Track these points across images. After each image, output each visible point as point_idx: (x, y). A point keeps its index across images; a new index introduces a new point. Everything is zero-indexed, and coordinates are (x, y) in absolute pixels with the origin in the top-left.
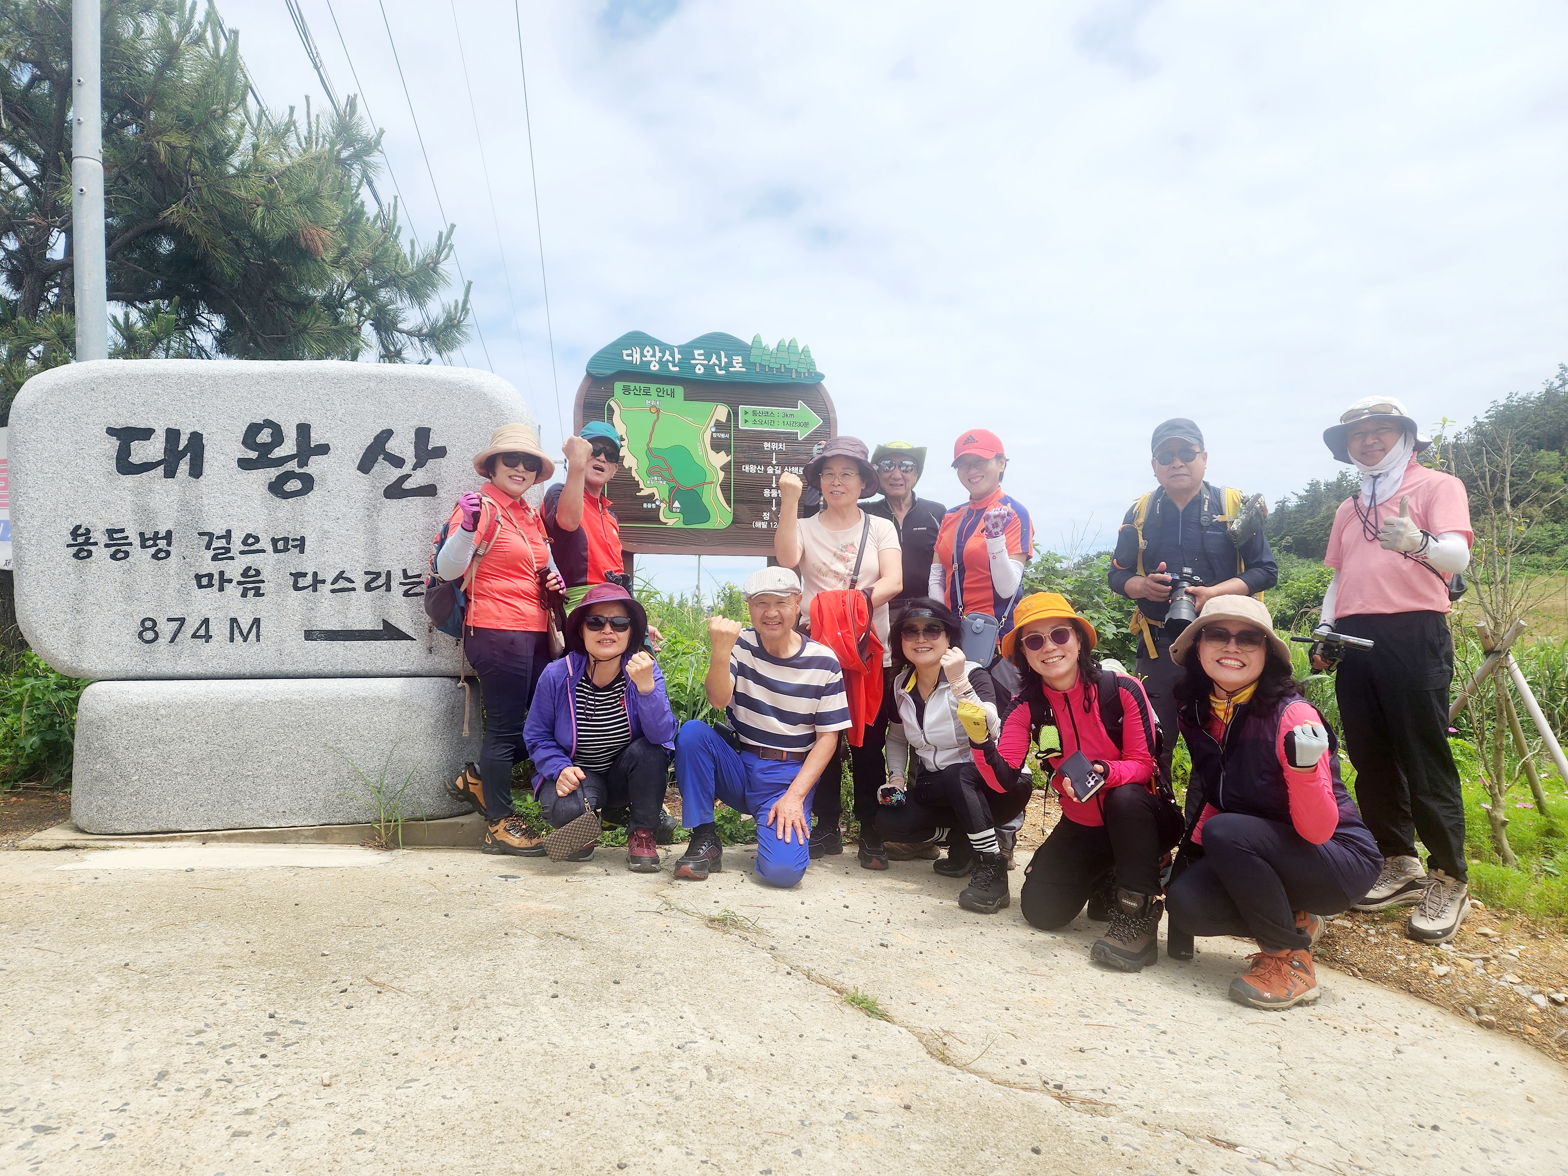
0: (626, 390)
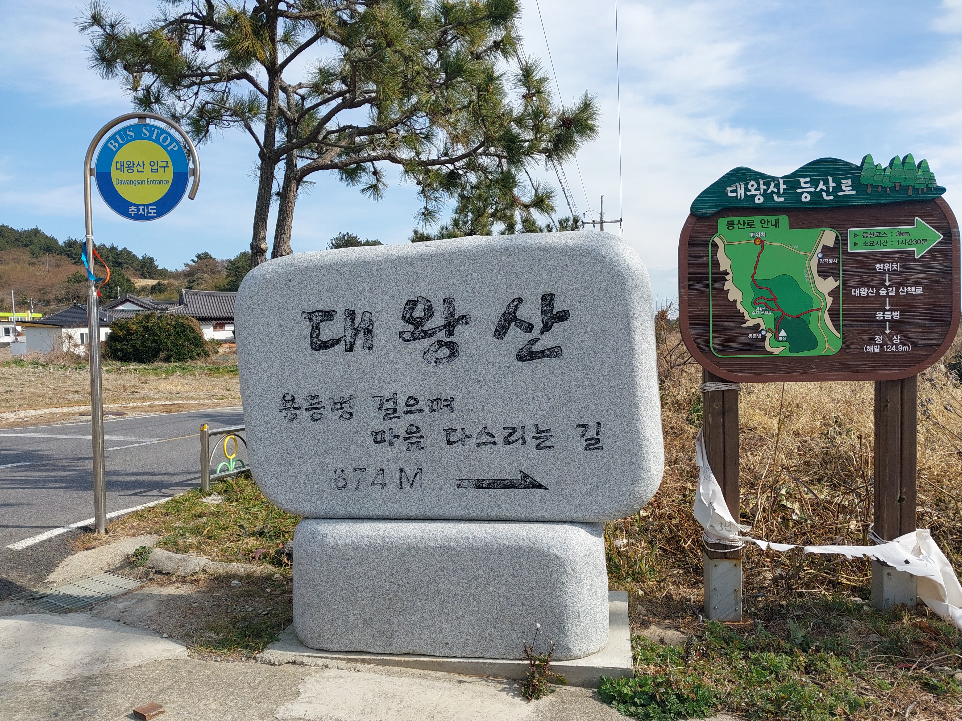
0: (730, 225)
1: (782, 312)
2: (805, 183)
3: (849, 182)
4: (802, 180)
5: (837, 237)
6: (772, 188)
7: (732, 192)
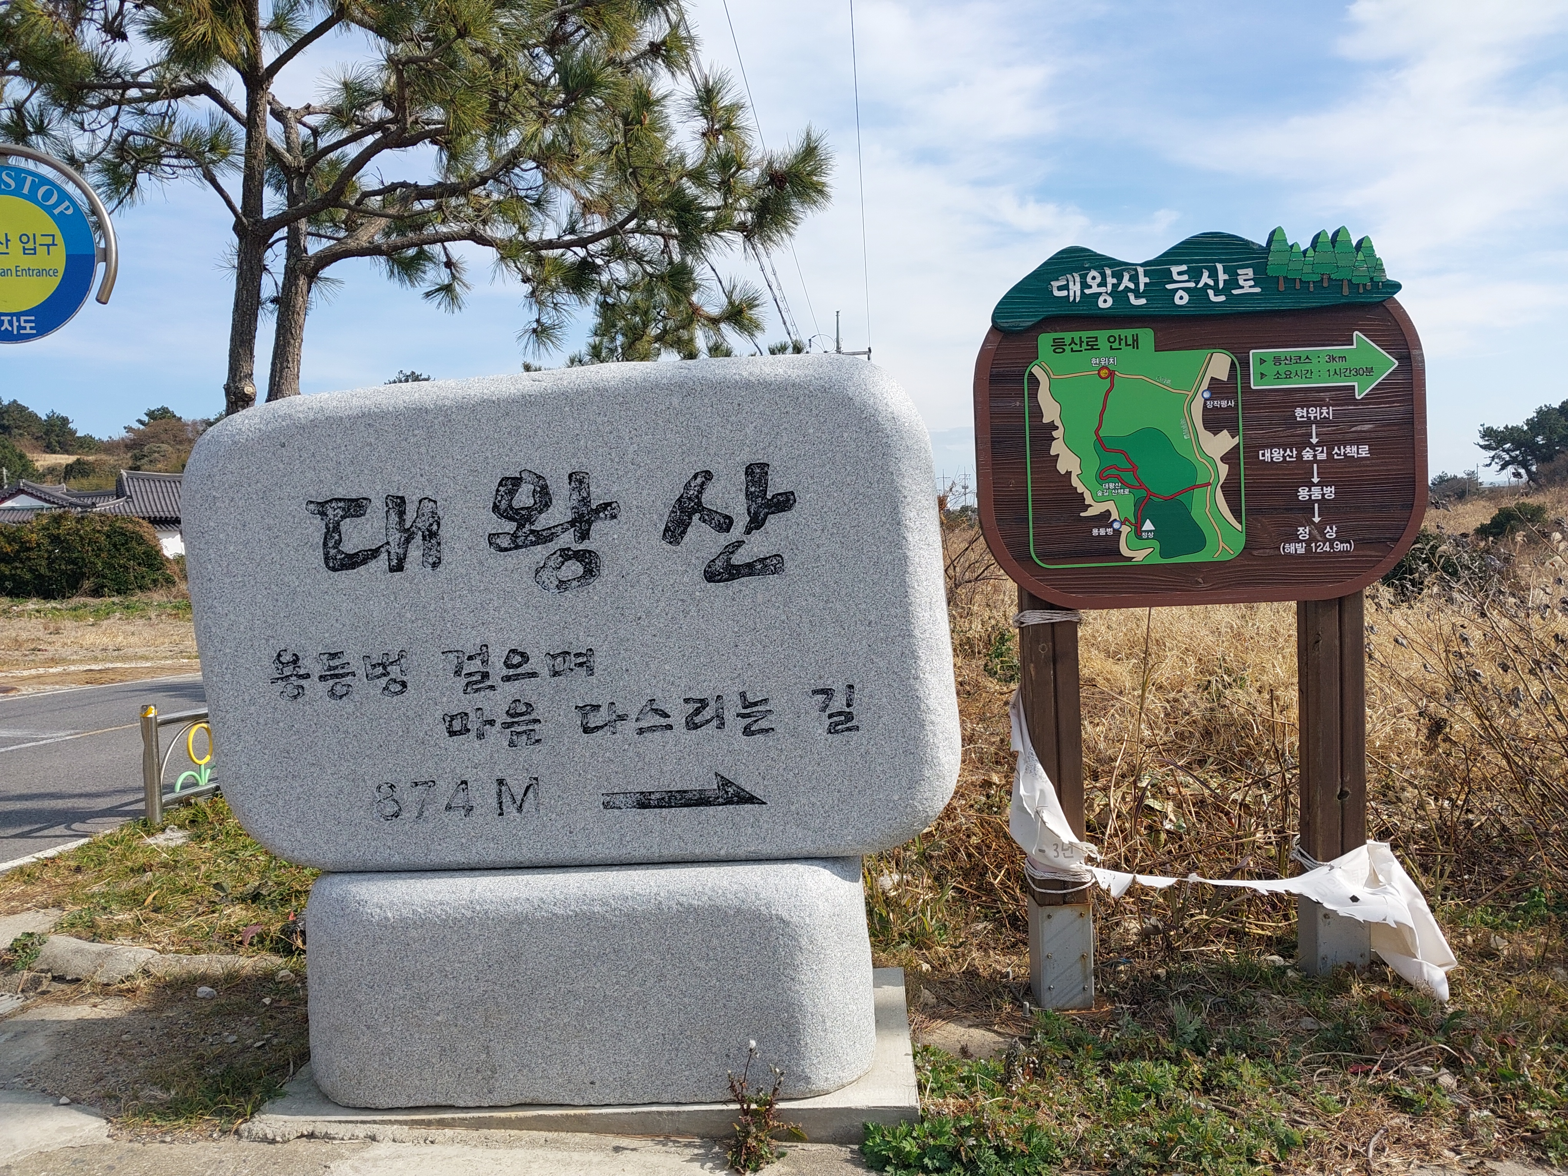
0: (1058, 346)
1: (1147, 490)
2: (1179, 273)
3: (1250, 272)
4: (1175, 270)
5: (1233, 364)
6: (1126, 282)
7: (1060, 288)
